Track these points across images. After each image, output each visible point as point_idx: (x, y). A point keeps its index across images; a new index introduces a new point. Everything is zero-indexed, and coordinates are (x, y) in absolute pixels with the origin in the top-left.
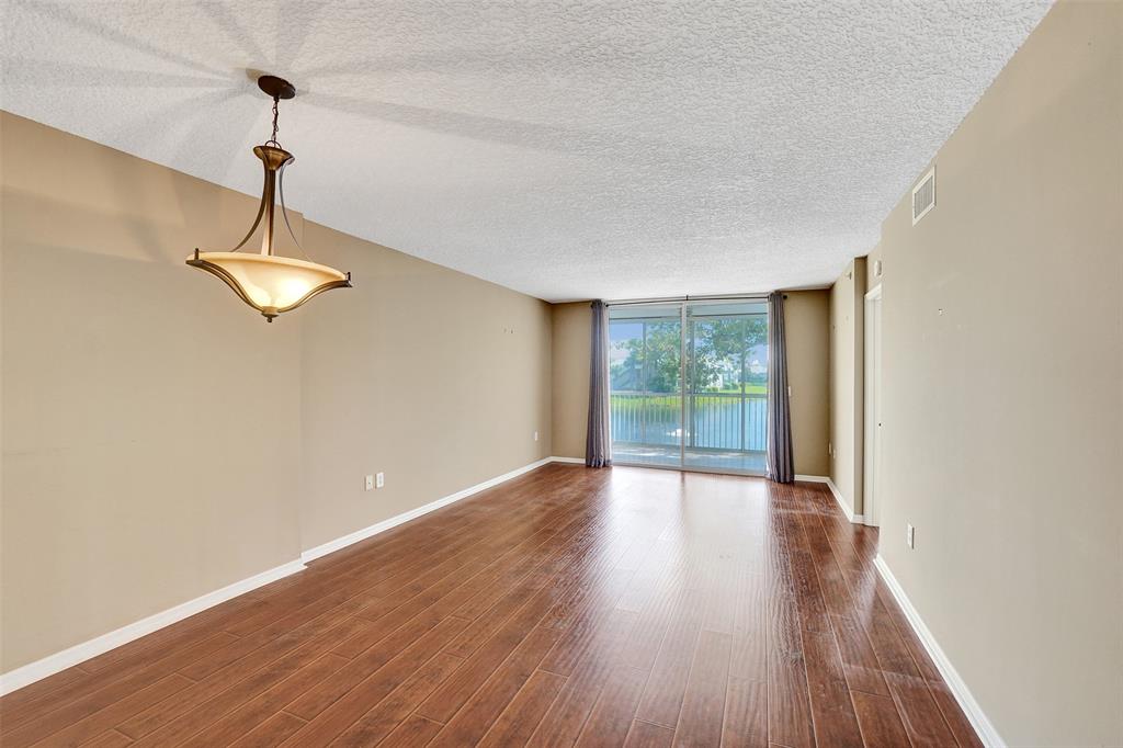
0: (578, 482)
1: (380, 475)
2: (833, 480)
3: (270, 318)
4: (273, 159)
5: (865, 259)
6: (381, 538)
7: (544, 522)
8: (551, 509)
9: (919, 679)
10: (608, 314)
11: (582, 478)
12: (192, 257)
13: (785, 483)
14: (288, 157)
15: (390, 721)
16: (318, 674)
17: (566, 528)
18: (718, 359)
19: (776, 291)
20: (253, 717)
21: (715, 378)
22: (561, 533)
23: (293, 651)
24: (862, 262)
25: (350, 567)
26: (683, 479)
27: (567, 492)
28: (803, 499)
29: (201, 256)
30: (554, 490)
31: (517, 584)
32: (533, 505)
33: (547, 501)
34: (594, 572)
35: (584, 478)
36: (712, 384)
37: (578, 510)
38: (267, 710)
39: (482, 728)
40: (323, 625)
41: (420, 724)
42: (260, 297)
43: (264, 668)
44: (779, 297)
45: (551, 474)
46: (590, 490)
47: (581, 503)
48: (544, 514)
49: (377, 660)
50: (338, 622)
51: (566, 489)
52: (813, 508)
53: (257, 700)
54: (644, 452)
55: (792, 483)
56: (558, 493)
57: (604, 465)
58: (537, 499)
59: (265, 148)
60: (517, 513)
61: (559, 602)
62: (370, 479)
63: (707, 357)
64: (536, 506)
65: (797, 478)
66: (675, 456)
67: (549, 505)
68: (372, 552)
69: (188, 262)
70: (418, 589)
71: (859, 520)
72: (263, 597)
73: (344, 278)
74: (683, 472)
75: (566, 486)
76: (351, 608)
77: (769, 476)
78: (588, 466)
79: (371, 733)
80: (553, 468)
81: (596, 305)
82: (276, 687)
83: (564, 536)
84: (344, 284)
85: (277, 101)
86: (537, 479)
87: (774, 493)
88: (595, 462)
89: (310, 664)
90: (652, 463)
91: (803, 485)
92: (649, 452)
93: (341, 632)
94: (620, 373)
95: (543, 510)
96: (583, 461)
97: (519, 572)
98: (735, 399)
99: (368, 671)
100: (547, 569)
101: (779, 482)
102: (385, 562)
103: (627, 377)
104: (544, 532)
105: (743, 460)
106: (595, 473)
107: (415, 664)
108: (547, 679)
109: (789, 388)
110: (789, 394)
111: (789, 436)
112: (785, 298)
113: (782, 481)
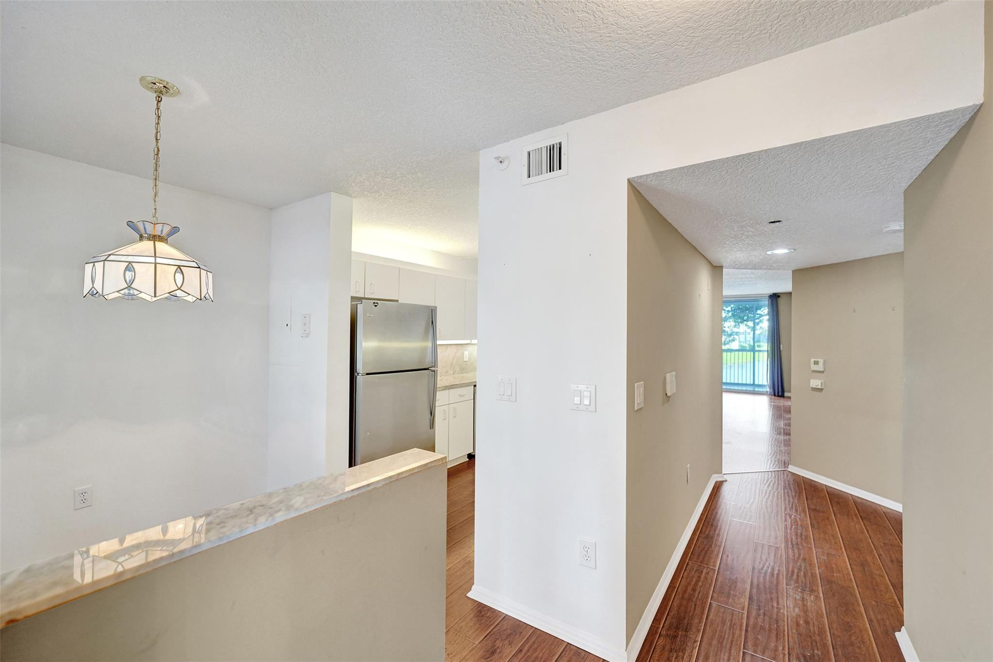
13: (778, 396)
19: (773, 294)
44: (775, 297)
55: (783, 396)
65: (786, 394)
77: (769, 393)
87: (771, 399)
101: (775, 395)
109: (781, 346)
110: (781, 349)
111: (781, 369)
112: (779, 296)
113: (776, 394)
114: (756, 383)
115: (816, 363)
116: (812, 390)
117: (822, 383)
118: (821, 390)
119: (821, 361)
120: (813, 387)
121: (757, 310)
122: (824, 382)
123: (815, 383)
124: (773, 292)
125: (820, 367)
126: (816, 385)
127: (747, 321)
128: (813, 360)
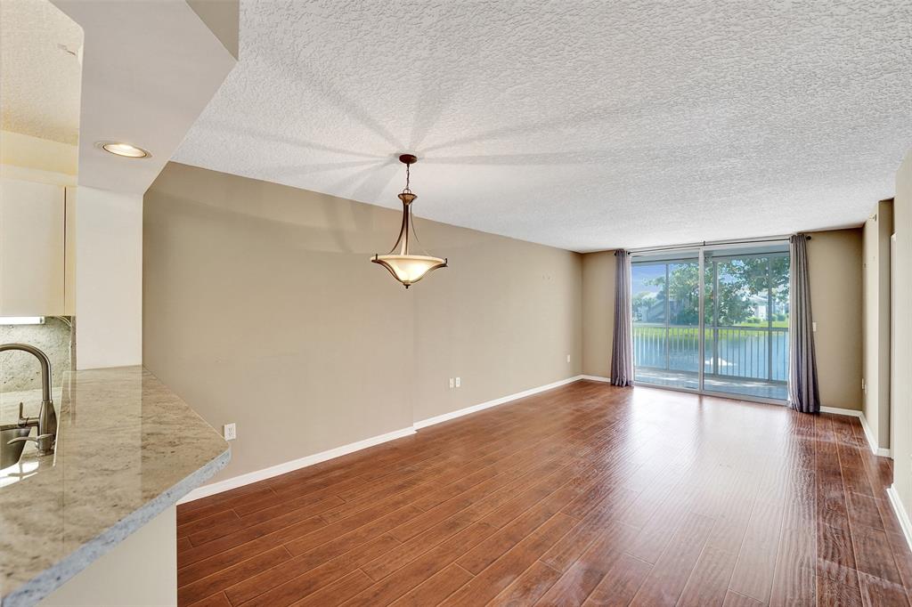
0: (602, 396)
1: (458, 379)
2: (864, 414)
3: (407, 286)
4: (407, 199)
5: (891, 201)
6: (460, 420)
7: (572, 422)
8: (579, 413)
9: (898, 586)
10: (629, 259)
11: (607, 394)
12: (374, 258)
13: (808, 412)
14: (414, 197)
15: (468, 520)
16: (428, 489)
17: (589, 429)
19: (799, 233)
20: (397, 504)
22: (585, 431)
23: (414, 476)
24: (889, 204)
25: (440, 436)
26: (701, 401)
27: (592, 403)
28: (825, 429)
29: (379, 257)
30: (582, 400)
31: (548, 460)
32: (566, 410)
33: (575, 408)
34: (608, 461)
35: (609, 393)
37: (600, 417)
38: (404, 502)
39: (522, 535)
40: (429, 465)
41: (485, 526)
42: (403, 276)
43: (400, 482)
44: (803, 239)
45: (582, 387)
46: (612, 403)
47: (602, 412)
48: (573, 417)
49: (459, 489)
50: (436, 465)
51: (592, 401)
52: (834, 437)
53: (398, 496)
54: (667, 376)
55: (817, 413)
56: (585, 403)
57: (627, 385)
58: (567, 406)
59: (403, 194)
60: (553, 414)
61: (578, 476)
62: (451, 381)
63: (740, 292)
64: (567, 411)
65: (823, 409)
66: (695, 382)
67: (577, 410)
68: (453, 428)
69: (373, 261)
70: (483, 454)
71: (884, 453)
72: (395, 445)
73: (443, 262)
74: (701, 396)
75: (592, 398)
76: (444, 458)
77: (790, 405)
78: (613, 384)
79: (458, 524)
80: (582, 385)
81: (619, 254)
82: (408, 492)
83: (586, 434)
84: (444, 265)
85: (408, 166)
86: (570, 391)
87: (795, 420)
88: (618, 381)
89: (423, 484)
90: (675, 387)
91: (829, 417)
92: (673, 377)
93: (439, 471)
94: (652, 306)
95: (572, 414)
96: (609, 380)
97: (551, 453)
98: (762, 332)
99: (455, 493)
100: (572, 454)
101: (801, 411)
102: (462, 435)
103: (661, 309)
104: (571, 429)
105: (770, 390)
106: (618, 390)
107: (482, 494)
108: (566, 519)
109: (814, 324)
110: (814, 330)
111: (813, 368)
112: (809, 238)
113: (804, 410)
124: (799, 230)
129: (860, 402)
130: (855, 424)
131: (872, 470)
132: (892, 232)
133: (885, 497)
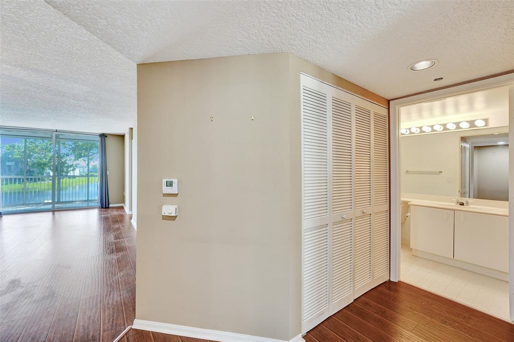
2: (125, 204)
5: (132, 128)
13: (106, 208)
18: (75, 160)
19: (102, 134)
21: (74, 170)
26: (54, 214)
36: (71, 172)
44: (103, 136)
55: (108, 207)
63: (68, 158)
65: (111, 205)
71: (130, 213)
74: (54, 211)
77: (98, 207)
91: (113, 208)
101: (102, 208)
109: (108, 172)
110: (108, 174)
112: (106, 136)
113: (104, 207)
114: (90, 199)
115: (170, 184)
116: (163, 219)
117: (176, 209)
118: (173, 218)
119: (175, 181)
120: (164, 214)
121: (90, 150)
122: (178, 207)
123: (169, 209)
125: (174, 190)
126: (170, 212)
127: (84, 157)
128: (164, 181)
129: (123, 200)
130: (122, 208)
131: (127, 218)
132: (132, 139)
133: (131, 223)
